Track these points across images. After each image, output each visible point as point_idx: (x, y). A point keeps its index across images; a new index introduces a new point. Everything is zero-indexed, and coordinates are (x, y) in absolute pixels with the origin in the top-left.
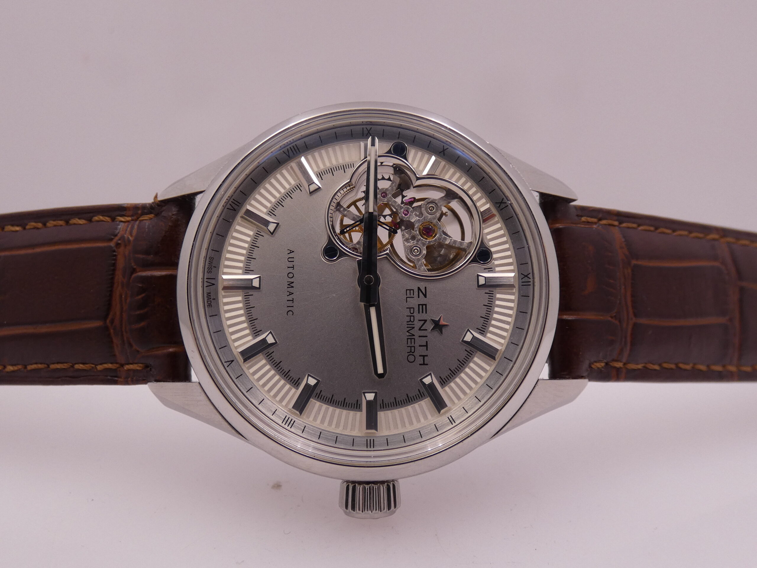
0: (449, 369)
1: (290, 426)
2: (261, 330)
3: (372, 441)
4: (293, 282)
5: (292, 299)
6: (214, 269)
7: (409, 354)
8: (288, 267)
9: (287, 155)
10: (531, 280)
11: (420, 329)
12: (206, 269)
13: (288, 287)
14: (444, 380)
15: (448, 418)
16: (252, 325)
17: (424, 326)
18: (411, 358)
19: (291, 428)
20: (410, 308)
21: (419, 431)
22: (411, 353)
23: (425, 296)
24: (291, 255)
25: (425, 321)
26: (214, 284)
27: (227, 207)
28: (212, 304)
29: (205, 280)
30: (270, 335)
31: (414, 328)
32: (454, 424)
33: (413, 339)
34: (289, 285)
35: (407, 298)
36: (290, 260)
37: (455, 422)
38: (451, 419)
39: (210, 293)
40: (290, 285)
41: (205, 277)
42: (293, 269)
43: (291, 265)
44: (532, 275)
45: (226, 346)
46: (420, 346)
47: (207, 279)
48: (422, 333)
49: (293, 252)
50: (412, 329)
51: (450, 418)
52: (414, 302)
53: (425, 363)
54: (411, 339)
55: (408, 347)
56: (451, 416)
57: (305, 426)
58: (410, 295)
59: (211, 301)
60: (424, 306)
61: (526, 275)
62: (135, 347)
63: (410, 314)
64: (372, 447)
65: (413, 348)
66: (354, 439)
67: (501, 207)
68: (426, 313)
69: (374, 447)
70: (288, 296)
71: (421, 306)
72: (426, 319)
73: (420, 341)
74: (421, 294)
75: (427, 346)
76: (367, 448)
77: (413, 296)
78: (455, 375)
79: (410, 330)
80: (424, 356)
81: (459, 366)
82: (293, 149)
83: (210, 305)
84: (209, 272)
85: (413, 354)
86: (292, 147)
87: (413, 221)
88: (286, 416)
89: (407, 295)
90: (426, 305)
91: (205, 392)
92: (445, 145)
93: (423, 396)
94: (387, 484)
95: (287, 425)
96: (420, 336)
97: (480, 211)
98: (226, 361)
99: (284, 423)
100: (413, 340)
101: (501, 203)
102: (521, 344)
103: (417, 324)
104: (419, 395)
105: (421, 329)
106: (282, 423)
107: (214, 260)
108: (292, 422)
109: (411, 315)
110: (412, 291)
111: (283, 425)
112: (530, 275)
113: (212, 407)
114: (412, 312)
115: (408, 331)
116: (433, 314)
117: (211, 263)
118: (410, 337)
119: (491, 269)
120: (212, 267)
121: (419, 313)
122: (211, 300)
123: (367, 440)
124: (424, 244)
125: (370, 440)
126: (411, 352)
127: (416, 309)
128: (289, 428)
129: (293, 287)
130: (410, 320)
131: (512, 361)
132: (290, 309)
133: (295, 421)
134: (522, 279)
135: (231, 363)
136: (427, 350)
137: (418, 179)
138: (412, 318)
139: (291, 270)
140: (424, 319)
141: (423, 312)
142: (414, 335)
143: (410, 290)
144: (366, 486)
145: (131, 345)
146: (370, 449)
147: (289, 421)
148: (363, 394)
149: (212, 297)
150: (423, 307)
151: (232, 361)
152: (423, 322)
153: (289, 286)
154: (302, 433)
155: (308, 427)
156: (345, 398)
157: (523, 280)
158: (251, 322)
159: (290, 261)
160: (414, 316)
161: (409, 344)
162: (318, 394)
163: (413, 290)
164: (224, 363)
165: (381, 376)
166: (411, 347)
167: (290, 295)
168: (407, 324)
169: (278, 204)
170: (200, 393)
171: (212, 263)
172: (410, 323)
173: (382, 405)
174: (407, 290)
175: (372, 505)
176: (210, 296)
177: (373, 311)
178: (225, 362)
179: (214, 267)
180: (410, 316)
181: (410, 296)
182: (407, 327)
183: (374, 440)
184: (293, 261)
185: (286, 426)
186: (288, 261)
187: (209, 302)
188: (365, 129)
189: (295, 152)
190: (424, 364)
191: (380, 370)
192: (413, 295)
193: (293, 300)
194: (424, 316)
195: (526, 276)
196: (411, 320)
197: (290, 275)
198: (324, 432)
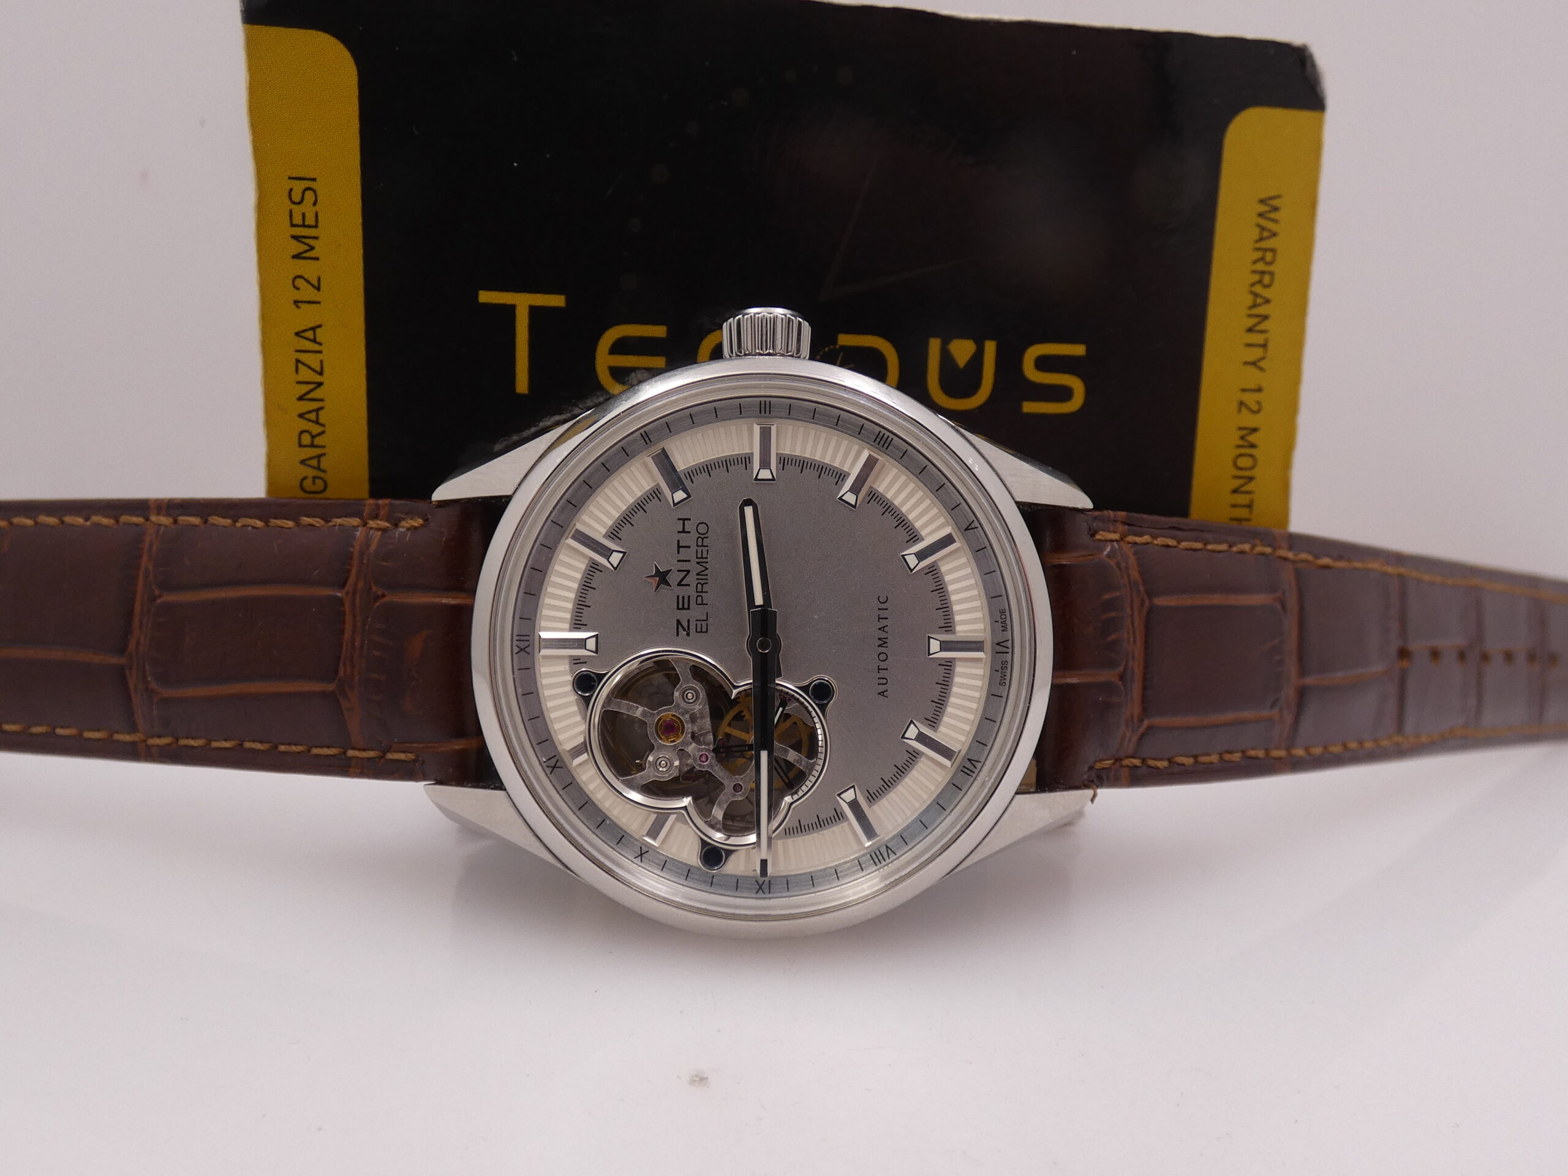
0: (646, 512)
1: (881, 434)
2: (926, 574)
3: (763, 412)
4: (879, 646)
5: (880, 620)
6: (998, 668)
7: (706, 536)
8: (887, 669)
9: (890, 849)
10: (515, 643)
11: (688, 571)
12: (1010, 667)
13: (887, 638)
14: (654, 495)
15: (651, 442)
16: (939, 583)
17: (682, 576)
18: (702, 529)
19: (880, 432)
20: (702, 604)
21: (693, 423)
22: (703, 537)
23: (679, 622)
24: (882, 688)
25: (679, 584)
26: (998, 644)
27: (980, 764)
28: (1000, 614)
29: (1010, 651)
30: (912, 568)
31: (698, 574)
32: (642, 431)
33: (700, 558)
34: (885, 643)
35: (707, 620)
36: (885, 681)
37: (641, 434)
38: (647, 439)
39: (1003, 631)
40: (883, 642)
41: (1010, 654)
42: (880, 667)
43: (883, 674)
44: (514, 651)
45: (977, 551)
46: (689, 547)
47: (1008, 653)
48: (685, 566)
49: (879, 694)
50: (702, 572)
51: (648, 441)
52: (695, 613)
53: (682, 521)
54: (702, 558)
55: (707, 546)
56: (647, 444)
57: (859, 434)
58: (701, 625)
59: (1001, 619)
60: (681, 606)
61: (523, 652)
62: (1112, 563)
63: (703, 595)
64: (763, 403)
65: (700, 543)
66: (789, 414)
67: (554, 761)
68: (678, 596)
69: (760, 402)
70: (887, 626)
71: (686, 606)
72: (679, 587)
73: (690, 554)
74: (685, 625)
75: (679, 547)
76: (770, 402)
77: (697, 622)
78: (638, 504)
79: (704, 571)
80: (684, 531)
81: (632, 517)
82: (880, 858)
83: (1002, 612)
84: (1004, 663)
85: (700, 535)
86: (882, 861)
87: (694, 745)
88: (887, 449)
89: (707, 624)
90: (678, 608)
91: (1006, 487)
92: (640, 864)
93: (687, 474)
94: (741, 353)
95: (886, 436)
96: (689, 561)
97: (588, 755)
98: (975, 529)
99: (890, 439)
100: (699, 556)
101: (554, 767)
102: (536, 546)
103: (691, 579)
104: (692, 475)
105: (686, 573)
106: (892, 439)
107: (999, 681)
108: (878, 440)
109: (699, 594)
110: (699, 630)
111: (891, 436)
112: (516, 652)
113: (994, 465)
114: (699, 598)
115: (707, 569)
116: (669, 595)
117: (1003, 677)
118: (704, 560)
119: (576, 662)
120: (1000, 670)
121: (689, 597)
122: (1000, 621)
123: (770, 413)
124: (678, 706)
125: (765, 413)
126: (703, 539)
127: (693, 602)
128: (883, 431)
129: (879, 639)
130: (702, 585)
131: (552, 521)
132: (883, 606)
133: (874, 442)
134: (529, 646)
135: (968, 527)
136: (678, 541)
137: (685, 808)
138: (699, 589)
139: (883, 665)
140: (682, 587)
141: (683, 597)
142: (698, 563)
143: (701, 632)
144: (771, 351)
145: (1118, 565)
146: (765, 399)
147: (882, 442)
148: (775, 477)
149: (1000, 624)
150: (683, 605)
151: (966, 529)
152: (683, 583)
153: (884, 640)
154: (863, 425)
155: (854, 433)
156: (801, 472)
157: (527, 644)
158: (941, 587)
159: (885, 679)
160: (697, 592)
161: (705, 549)
162: (841, 479)
163: (697, 632)
164: (979, 526)
165: (748, 502)
166: (702, 546)
167: (884, 627)
168: (707, 579)
169: (903, 770)
170: (1012, 486)
171: (1001, 677)
172: (702, 582)
173: (748, 463)
174: (707, 632)
175: (764, 325)
176: (1002, 627)
177: (759, 600)
178: (977, 528)
179: (998, 671)
180: (702, 592)
181: (702, 622)
182: (707, 575)
183: (760, 413)
184: (879, 678)
185: (887, 434)
186: (886, 679)
187: (1003, 617)
188: (767, 891)
189: (878, 853)
190: (684, 520)
191: (749, 511)
192: (696, 624)
193: (879, 618)
194: (682, 591)
195: (522, 650)
196: (701, 587)
197: (883, 657)
198: (832, 426)
